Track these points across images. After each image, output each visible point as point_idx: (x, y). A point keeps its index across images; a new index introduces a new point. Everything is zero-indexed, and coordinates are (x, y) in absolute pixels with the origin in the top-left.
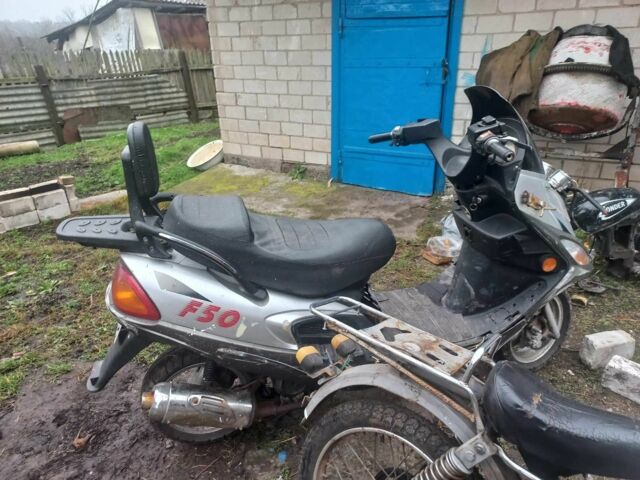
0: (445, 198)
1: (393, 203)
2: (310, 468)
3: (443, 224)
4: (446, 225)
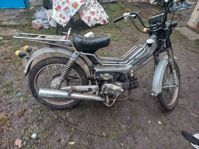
0: (31, 8)
1: (13, 13)
2: (33, 86)
3: (35, 16)
4: (36, 16)
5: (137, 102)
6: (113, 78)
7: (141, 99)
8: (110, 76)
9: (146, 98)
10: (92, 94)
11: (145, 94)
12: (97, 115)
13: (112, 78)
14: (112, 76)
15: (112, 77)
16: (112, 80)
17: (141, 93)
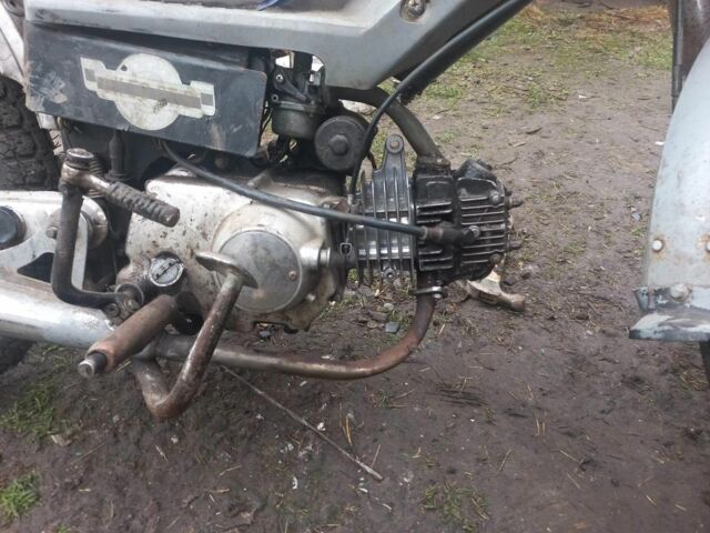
5: (504, 422)
6: (217, 119)
7: (548, 402)
8: (181, 88)
9: (593, 395)
10: (25, 271)
11: (579, 361)
12: (110, 496)
13: (210, 110)
14: (209, 89)
15: (206, 99)
16: (209, 138)
17: (555, 353)
